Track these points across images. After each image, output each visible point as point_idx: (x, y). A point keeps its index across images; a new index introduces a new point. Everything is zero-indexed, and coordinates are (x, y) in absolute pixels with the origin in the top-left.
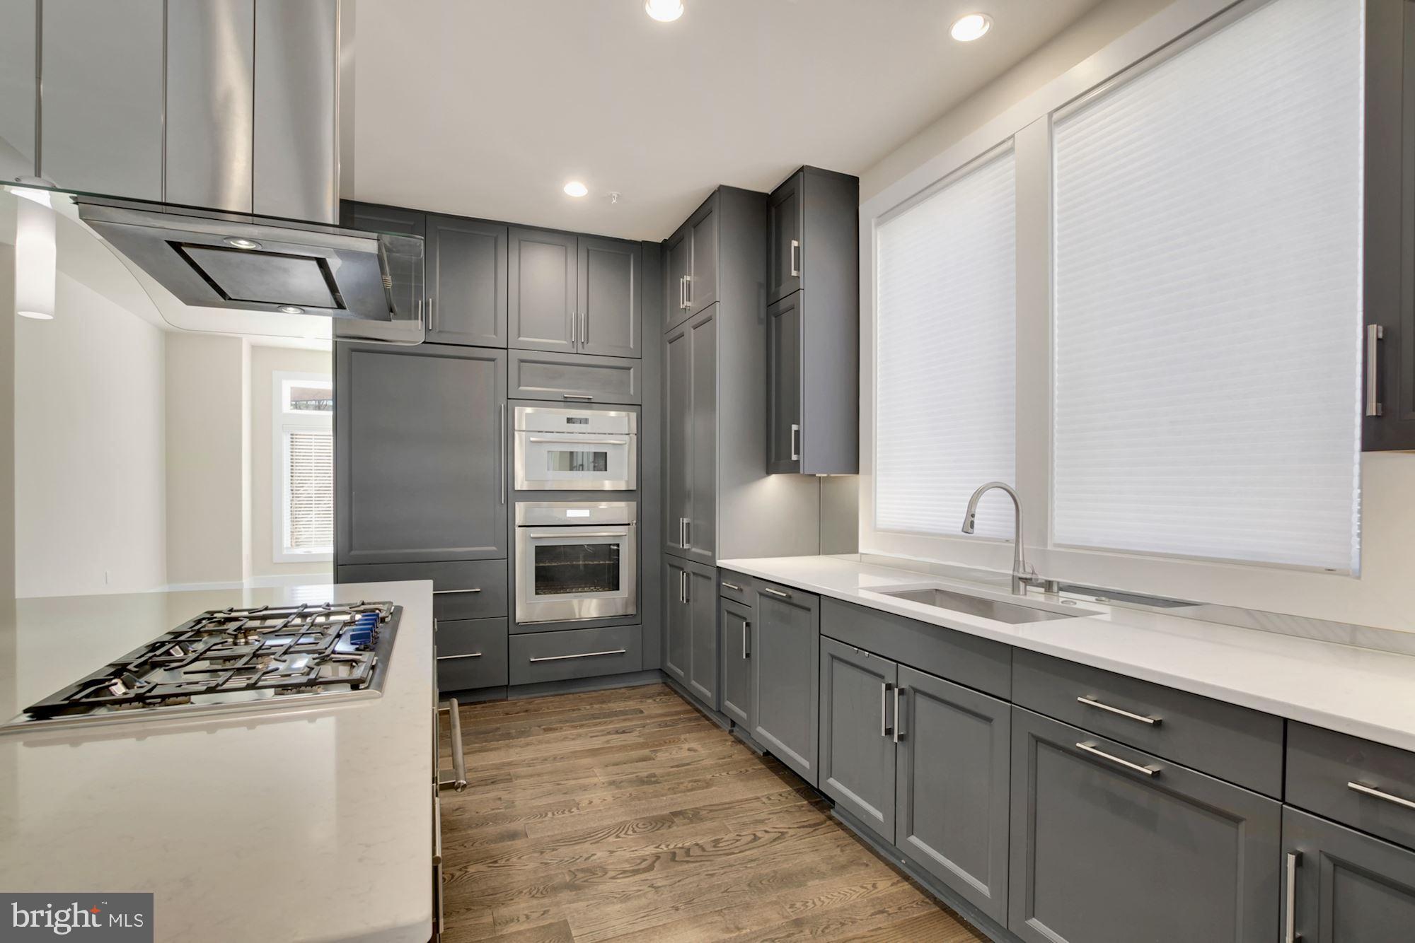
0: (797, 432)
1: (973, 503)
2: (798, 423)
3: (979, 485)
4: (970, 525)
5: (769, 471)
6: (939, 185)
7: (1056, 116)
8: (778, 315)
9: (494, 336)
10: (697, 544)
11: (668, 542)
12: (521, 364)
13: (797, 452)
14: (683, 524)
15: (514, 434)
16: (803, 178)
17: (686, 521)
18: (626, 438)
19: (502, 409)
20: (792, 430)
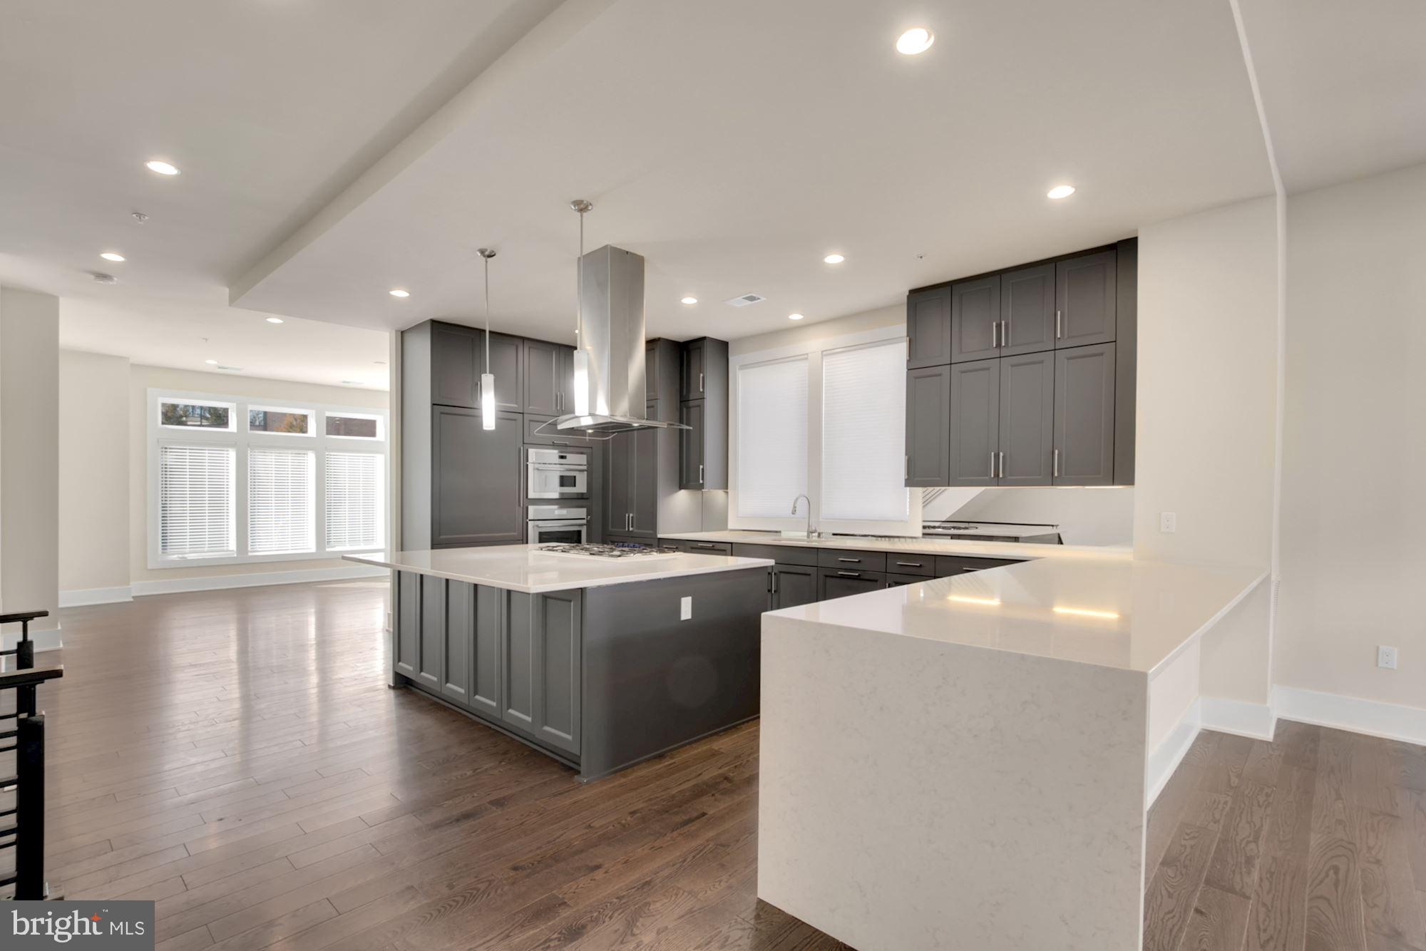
0: (703, 469)
1: (795, 503)
2: (703, 465)
3: (795, 498)
4: (794, 512)
5: (681, 488)
6: (777, 361)
7: (824, 353)
8: (688, 408)
9: (515, 406)
10: (638, 528)
11: (610, 528)
12: (531, 423)
13: (703, 479)
14: (629, 517)
15: (527, 465)
16: (707, 343)
17: (631, 515)
18: (585, 468)
19: (520, 449)
20: (699, 468)
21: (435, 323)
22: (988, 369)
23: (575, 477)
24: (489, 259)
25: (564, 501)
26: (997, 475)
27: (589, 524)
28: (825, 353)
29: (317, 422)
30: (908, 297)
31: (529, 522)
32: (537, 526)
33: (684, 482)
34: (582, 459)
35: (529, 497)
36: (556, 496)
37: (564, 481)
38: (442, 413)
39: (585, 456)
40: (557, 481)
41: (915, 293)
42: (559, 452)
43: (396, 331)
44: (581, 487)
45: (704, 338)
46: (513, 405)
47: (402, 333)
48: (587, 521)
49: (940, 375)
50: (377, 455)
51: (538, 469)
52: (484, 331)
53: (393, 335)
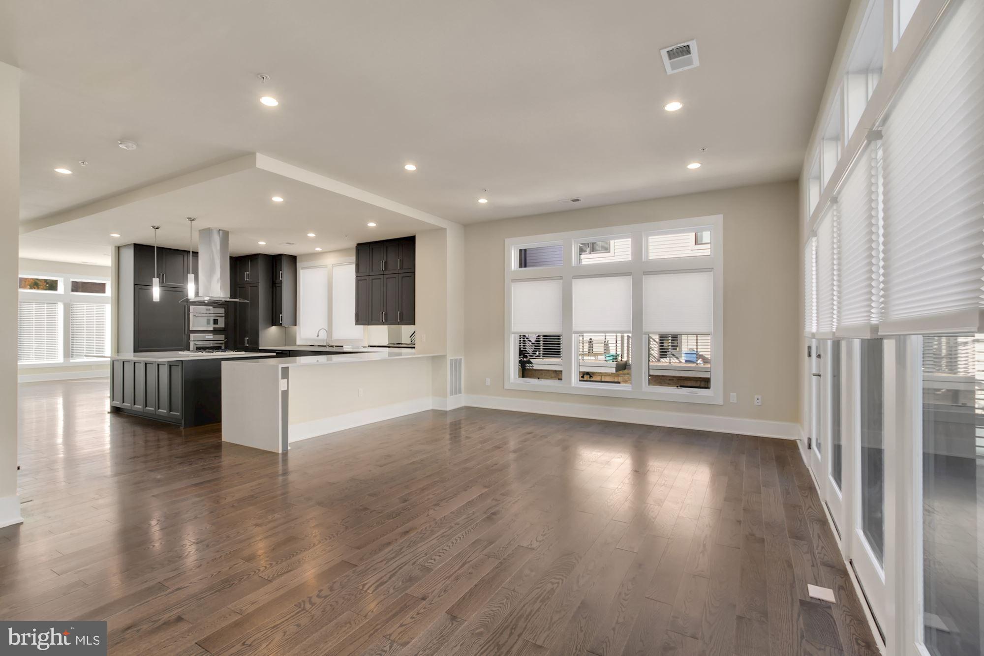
0: (282, 316)
1: (319, 332)
3: (321, 327)
4: (318, 336)
5: (273, 326)
8: (276, 287)
10: (251, 344)
11: (238, 345)
13: (283, 321)
15: (189, 314)
16: (284, 257)
17: (247, 338)
18: (224, 315)
19: (185, 306)
20: (280, 315)
21: (135, 245)
22: (380, 279)
23: (218, 320)
24: (156, 230)
25: (215, 331)
26: (382, 321)
27: (225, 342)
28: (333, 266)
29: (65, 285)
30: (355, 247)
31: (191, 342)
32: (195, 344)
33: (274, 322)
34: (221, 311)
35: (191, 330)
36: (211, 329)
39: (224, 309)
40: (211, 322)
41: (358, 245)
43: (115, 247)
44: (222, 325)
45: (282, 254)
46: (182, 285)
47: (119, 248)
49: (366, 280)
50: (106, 305)
51: (195, 316)
53: (114, 248)
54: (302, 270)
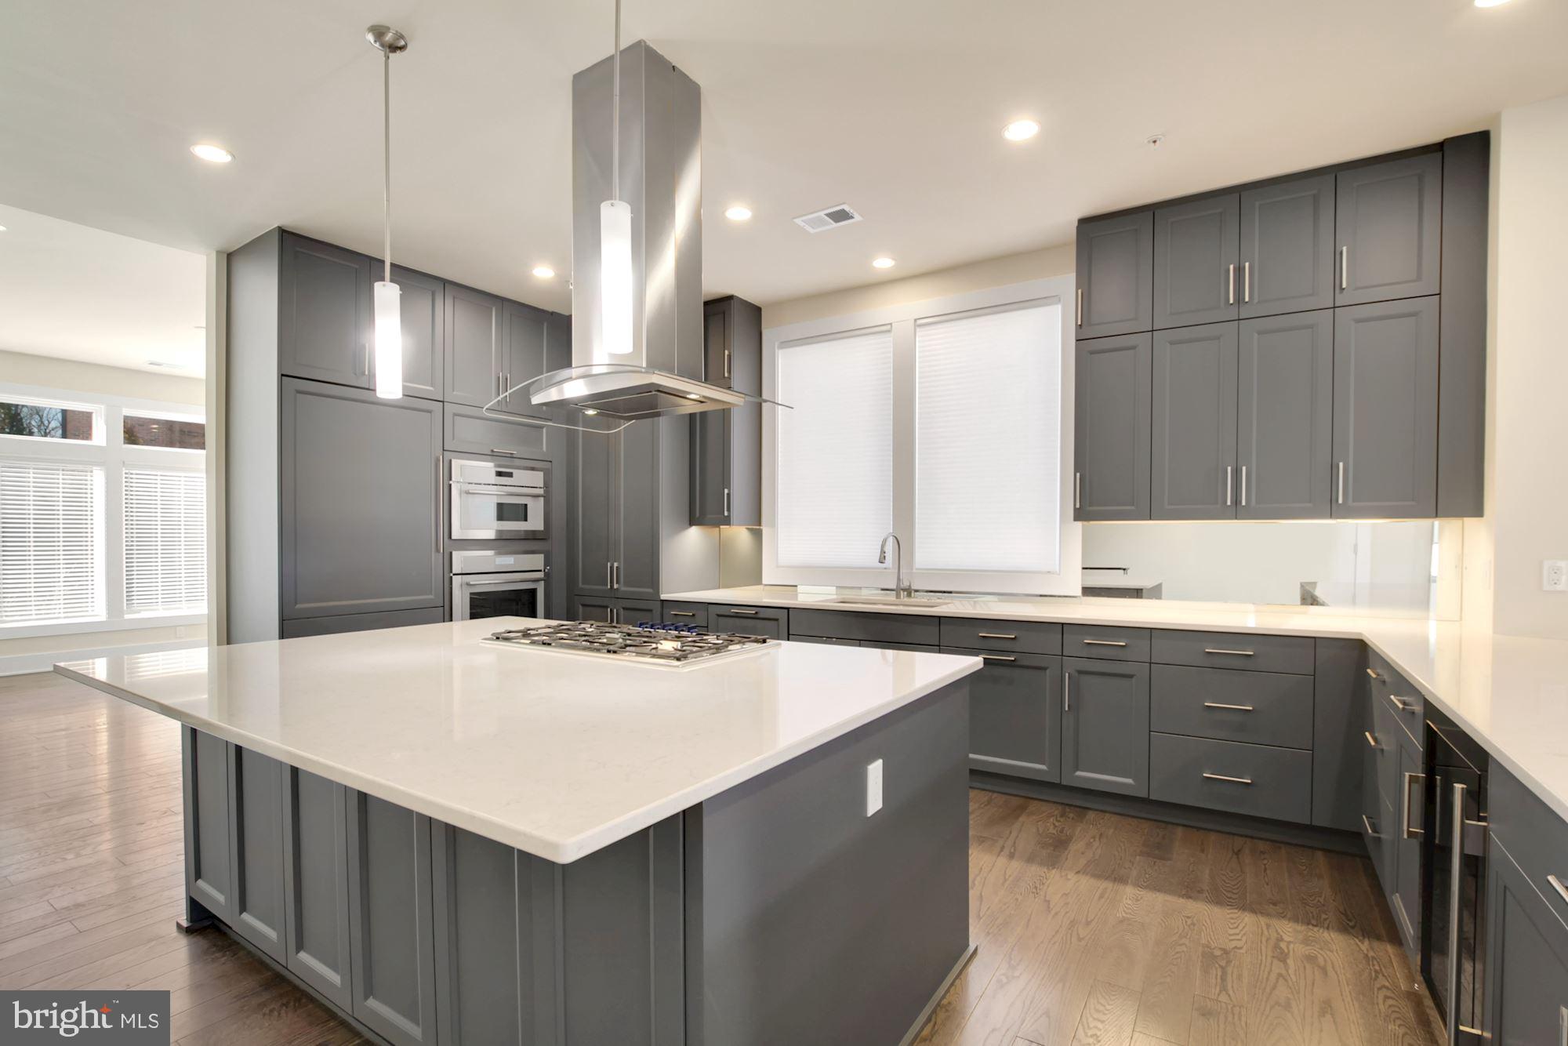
0: (729, 494)
1: (883, 546)
2: (729, 487)
4: (882, 560)
5: (691, 524)
7: (919, 322)
9: (431, 388)
10: (627, 584)
11: (580, 585)
12: (455, 417)
13: (729, 510)
14: (612, 567)
15: (450, 485)
16: (734, 304)
17: (616, 565)
18: (541, 492)
19: (438, 460)
20: (724, 492)
22: (1219, 338)
23: (526, 505)
25: (503, 542)
26: (1236, 501)
27: (547, 578)
28: (918, 324)
30: (1078, 227)
31: (455, 577)
32: (468, 584)
33: (698, 515)
34: (537, 479)
35: (453, 538)
36: (489, 535)
37: (504, 512)
38: (299, 392)
39: (541, 474)
40: (493, 512)
41: (1087, 224)
42: (496, 466)
43: (219, 253)
44: (535, 522)
45: (731, 296)
46: (428, 388)
47: (230, 257)
48: (546, 574)
49: (1133, 348)
51: (468, 493)
52: (383, 262)
53: (214, 255)
54: (781, 351)
